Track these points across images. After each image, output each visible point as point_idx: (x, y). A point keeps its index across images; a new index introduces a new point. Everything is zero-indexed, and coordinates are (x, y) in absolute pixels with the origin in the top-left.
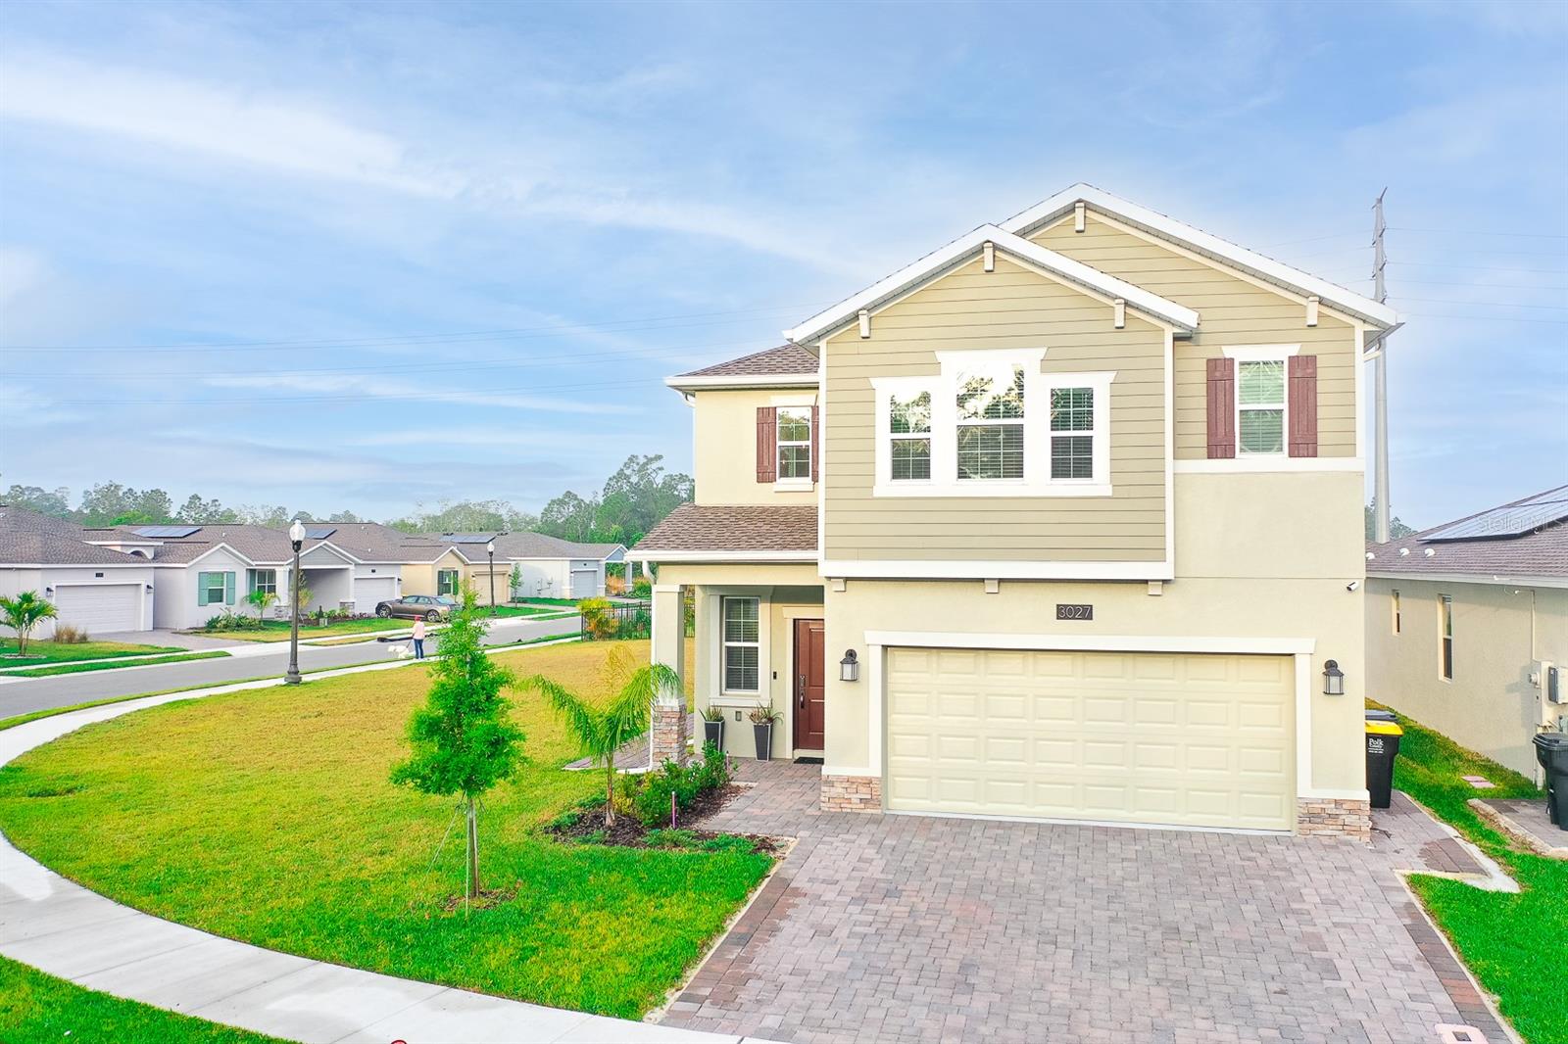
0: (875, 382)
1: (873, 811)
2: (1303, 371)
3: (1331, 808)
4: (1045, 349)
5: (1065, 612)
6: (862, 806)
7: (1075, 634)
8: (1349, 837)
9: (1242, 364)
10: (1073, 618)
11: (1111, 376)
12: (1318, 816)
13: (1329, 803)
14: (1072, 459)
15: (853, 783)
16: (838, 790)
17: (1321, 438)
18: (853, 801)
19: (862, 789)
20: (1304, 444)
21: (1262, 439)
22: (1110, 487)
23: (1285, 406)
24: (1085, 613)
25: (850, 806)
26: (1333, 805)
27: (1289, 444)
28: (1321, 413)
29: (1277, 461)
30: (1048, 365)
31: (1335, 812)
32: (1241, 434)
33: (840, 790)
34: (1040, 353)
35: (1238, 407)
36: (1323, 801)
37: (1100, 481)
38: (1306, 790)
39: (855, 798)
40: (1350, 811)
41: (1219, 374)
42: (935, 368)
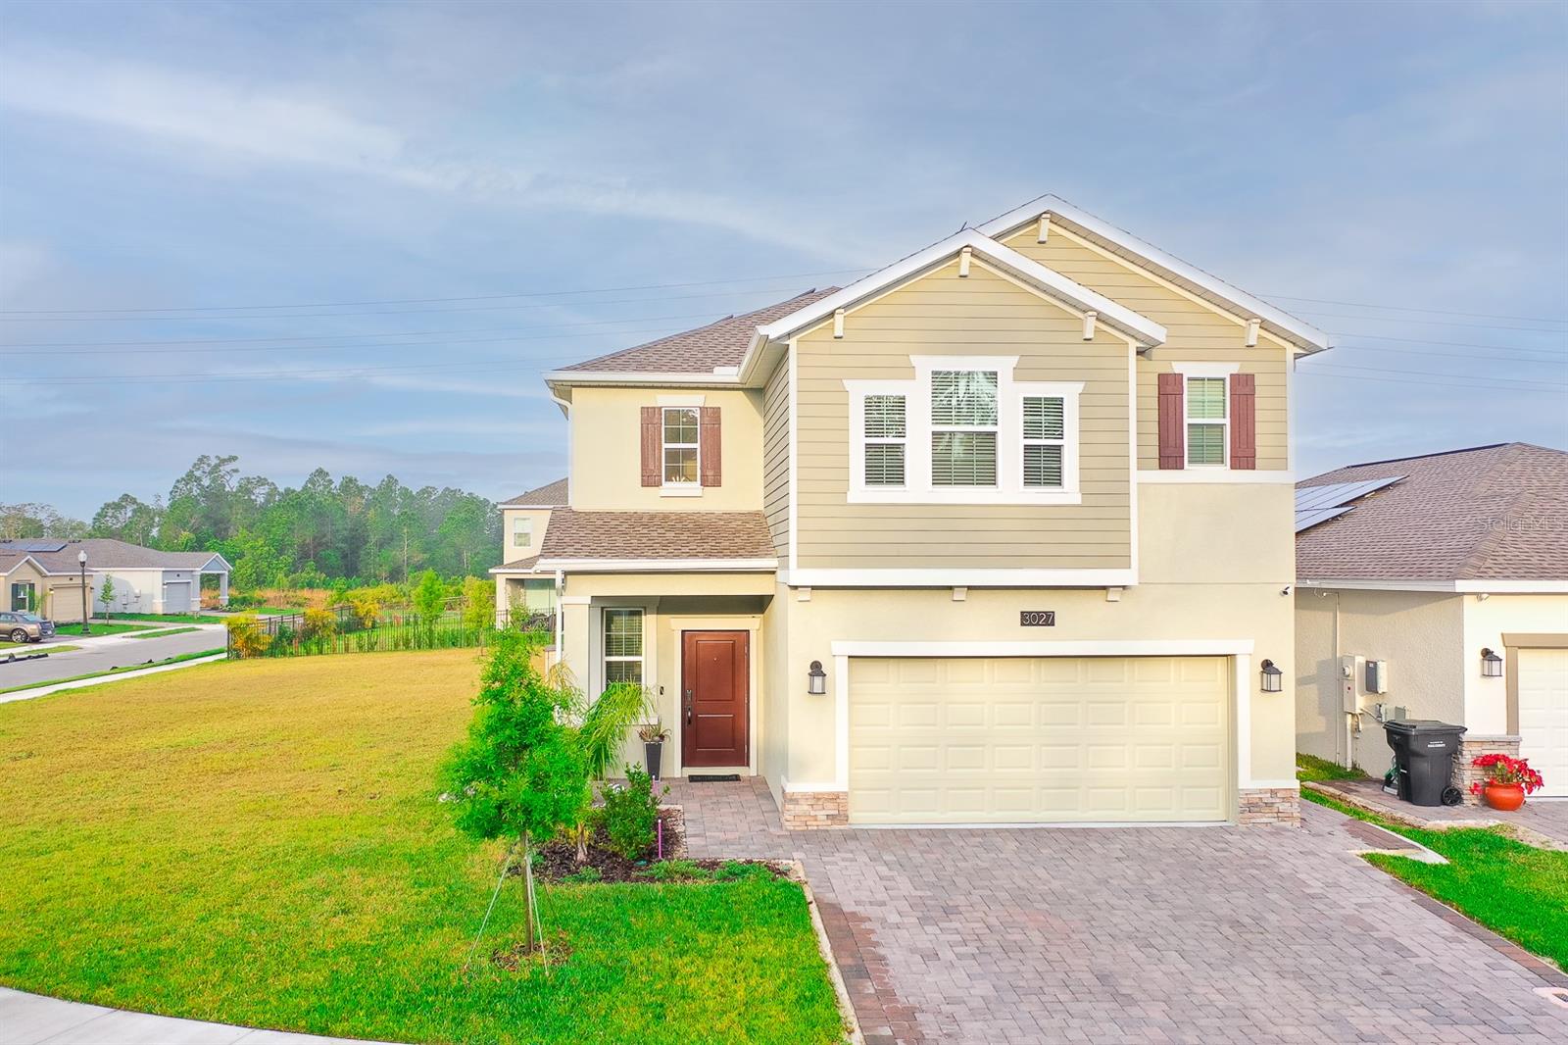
0: (848, 384)
1: (842, 827)
2: (1243, 389)
3: (1267, 798)
4: (1017, 358)
5: (1029, 619)
6: (829, 822)
7: (1038, 641)
8: (1283, 824)
9: (1189, 379)
10: (1038, 625)
11: (1079, 387)
12: (1256, 805)
13: (1266, 793)
14: (1043, 467)
15: (819, 799)
16: (804, 807)
17: (1260, 452)
18: (819, 818)
19: (830, 805)
20: (1244, 458)
21: (1206, 454)
22: (1080, 495)
23: (1227, 421)
24: (1047, 619)
25: (815, 823)
26: (1269, 795)
27: (1231, 457)
28: (1259, 428)
29: (1221, 473)
30: (1020, 374)
31: (1271, 800)
32: (1189, 446)
33: (806, 808)
34: (1014, 360)
35: (1187, 421)
36: (1261, 791)
37: (1069, 491)
38: (1246, 782)
39: (821, 814)
40: (1284, 799)
41: (1169, 389)
42: (909, 372)
